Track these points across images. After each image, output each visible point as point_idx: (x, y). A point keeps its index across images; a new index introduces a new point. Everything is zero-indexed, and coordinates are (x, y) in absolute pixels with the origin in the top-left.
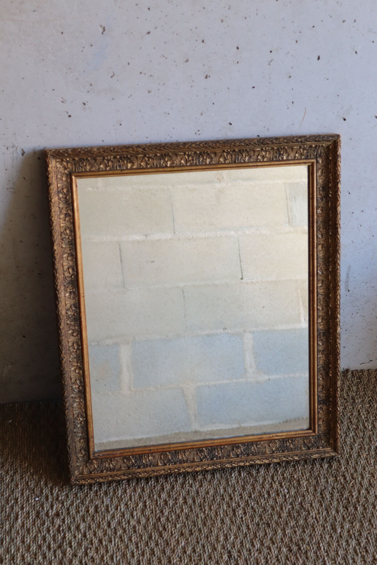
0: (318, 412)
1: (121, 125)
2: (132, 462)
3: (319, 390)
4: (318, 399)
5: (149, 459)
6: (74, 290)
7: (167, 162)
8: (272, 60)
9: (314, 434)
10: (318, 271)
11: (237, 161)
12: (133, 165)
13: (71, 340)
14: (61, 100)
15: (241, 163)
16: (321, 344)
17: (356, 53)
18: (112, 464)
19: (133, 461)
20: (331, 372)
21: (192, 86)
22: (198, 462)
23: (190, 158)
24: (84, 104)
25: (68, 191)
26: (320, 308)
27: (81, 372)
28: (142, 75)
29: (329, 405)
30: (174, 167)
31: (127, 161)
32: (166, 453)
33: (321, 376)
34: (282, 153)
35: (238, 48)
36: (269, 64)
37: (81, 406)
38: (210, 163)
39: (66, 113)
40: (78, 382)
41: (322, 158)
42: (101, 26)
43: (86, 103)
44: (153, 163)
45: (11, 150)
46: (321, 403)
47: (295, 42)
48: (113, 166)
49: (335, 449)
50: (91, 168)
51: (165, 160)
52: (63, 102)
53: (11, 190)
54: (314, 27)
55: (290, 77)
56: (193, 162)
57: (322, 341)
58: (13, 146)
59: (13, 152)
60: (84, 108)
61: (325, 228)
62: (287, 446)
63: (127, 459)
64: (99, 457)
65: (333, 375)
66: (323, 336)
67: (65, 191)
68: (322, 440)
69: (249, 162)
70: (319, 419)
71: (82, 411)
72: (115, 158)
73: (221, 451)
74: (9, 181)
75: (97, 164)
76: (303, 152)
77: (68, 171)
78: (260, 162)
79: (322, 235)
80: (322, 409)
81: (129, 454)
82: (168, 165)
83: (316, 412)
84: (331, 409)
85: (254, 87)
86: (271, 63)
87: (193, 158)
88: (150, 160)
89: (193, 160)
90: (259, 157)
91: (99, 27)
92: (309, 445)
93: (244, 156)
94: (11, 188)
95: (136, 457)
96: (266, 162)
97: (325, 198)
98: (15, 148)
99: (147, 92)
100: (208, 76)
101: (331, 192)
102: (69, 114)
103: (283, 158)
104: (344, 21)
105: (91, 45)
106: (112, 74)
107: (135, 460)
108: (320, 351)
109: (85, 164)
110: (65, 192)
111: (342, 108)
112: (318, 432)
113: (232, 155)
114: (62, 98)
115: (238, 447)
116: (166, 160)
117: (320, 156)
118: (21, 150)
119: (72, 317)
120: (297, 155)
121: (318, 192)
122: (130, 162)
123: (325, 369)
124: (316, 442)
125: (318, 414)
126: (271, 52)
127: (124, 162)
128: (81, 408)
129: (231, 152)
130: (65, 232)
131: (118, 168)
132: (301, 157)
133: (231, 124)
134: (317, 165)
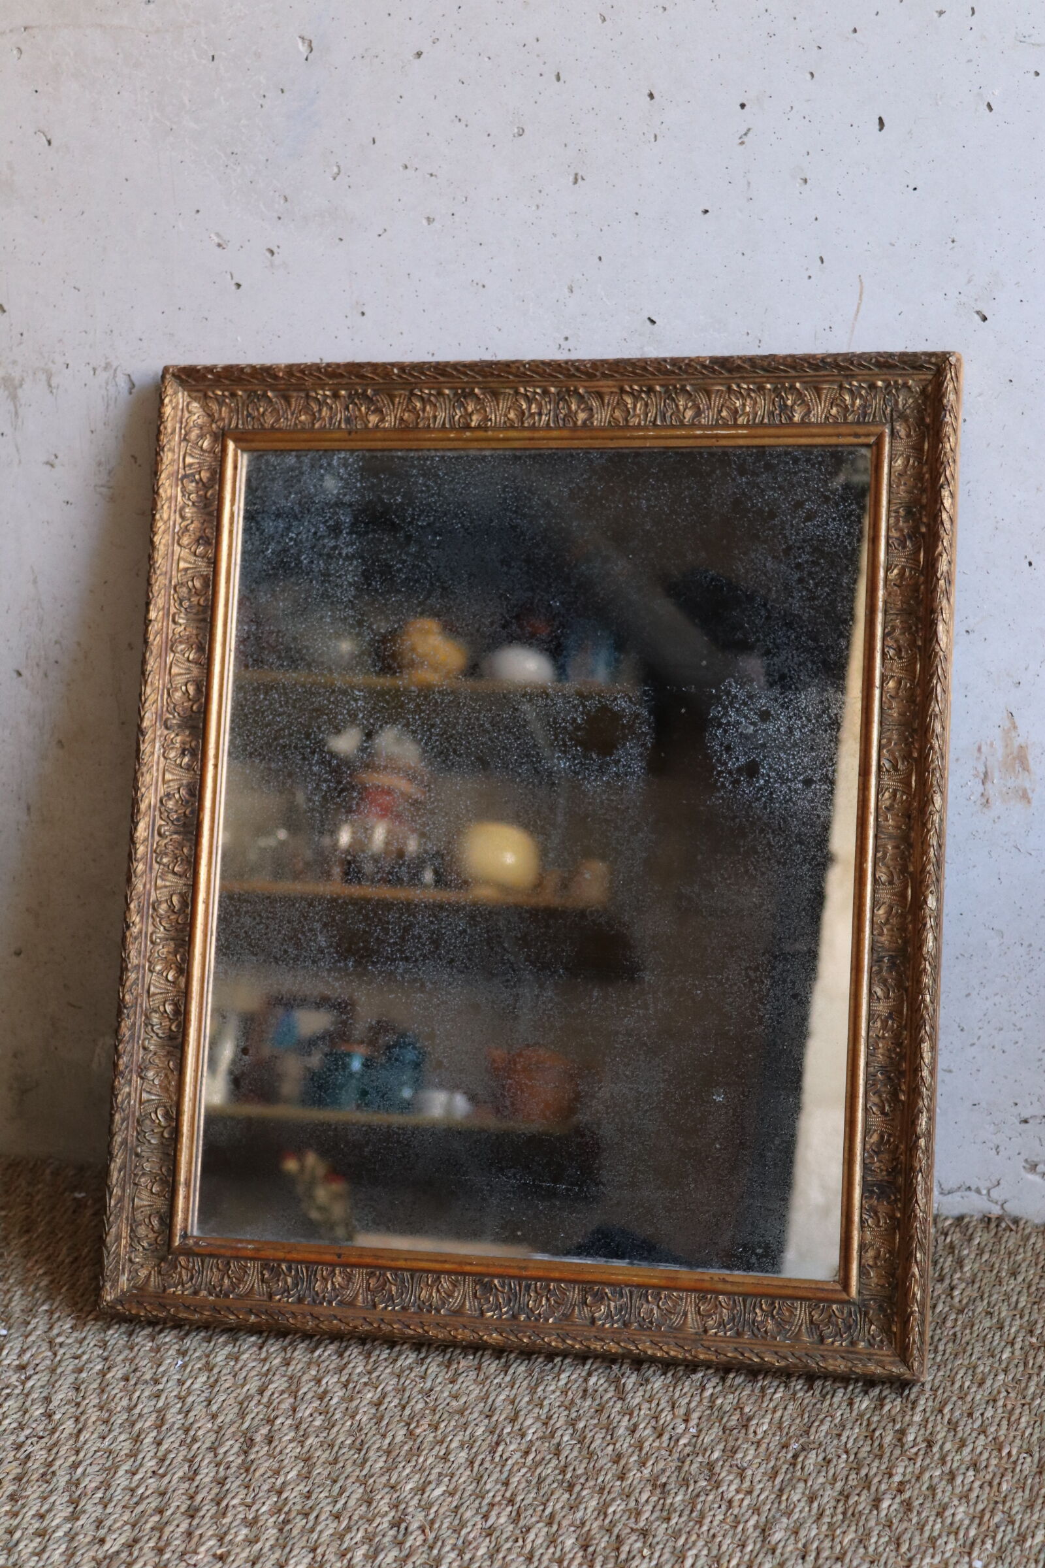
0: (862, 1221)
1: (363, 314)
2: (286, 1282)
3: (868, 1147)
4: (863, 1178)
5: (333, 1283)
6: (193, 744)
7: (471, 415)
8: (749, 130)
9: (844, 1296)
10: (883, 761)
11: (659, 423)
12: (382, 420)
13: (168, 884)
14: (217, 240)
15: (673, 427)
16: (880, 993)
17: (989, 106)
18: (229, 1277)
19: (289, 1280)
20: (904, 1087)
21: (538, 207)
22: (471, 1316)
23: (534, 409)
24: (272, 253)
25: (212, 479)
26: (884, 878)
27: (182, 980)
28: (410, 172)
29: (896, 1201)
30: (486, 429)
31: (369, 409)
32: (385, 1274)
33: (875, 1099)
34: (789, 403)
35: (651, 96)
36: (742, 143)
37: (169, 1083)
38: (584, 422)
39: (229, 277)
40: (169, 1008)
41: (906, 421)
42: (303, 38)
43: (275, 250)
44: (435, 417)
45: (103, 376)
46: (872, 1192)
47: (809, 76)
48: (331, 419)
49: (904, 1355)
50: (277, 421)
51: (466, 409)
52: (219, 245)
53: (104, 490)
54: (855, 31)
55: (805, 181)
56: (540, 420)
57: (884, 982)
58: (107, 367)
59: (107, 384)
60: (272, 265)
61: (907, 629)
62: (754, 1321)
63: (272, 1270)
64: (196, 1249)
65: (908, 1098)
66: (890, 969)
67: (205, 475)
68: (871, 1323)
69: (693, 426)
70: (862, 1247)
71: (170, 1098)
72: (336, 396)
73: (548, 1300)
74: (100, 464)
75: (292, 414)
76: (853, 404)
77: (218, 427)
78: (726, 426)
79: (899, 650)
80: (876, 1213)
81: (281, 1255)
82: (473, 424)
83: (856, 1219)
84: (899, 1215)
85: (706, 212)
86: (745, 139)
87: (540, 407)
88: (428, 408)
89: (540, 414)
90: (724, 414)
91: (300, 41)
92: (826, 1332)
93: (681, 408)
94: (102, 486)
95: (297, 1270)
96: (742, 426)
97: (911, 538)
98: (112, 371)
99: (425, 222)
100: (579, 178)
101: (925, 520)
102: (236, 280)
103: (791, 418)
104: (941, 13)
105: (282, 91)
106: (335, 170)
107: (295, 1278)
108: (879, 1016)
109: (261, 410)
110: (205, 480)
111: (969, 282)
112: (859, 1293)
113: (646, 405)
114: (217, 235)
115: (600, 1298)
116: (470, 409)
117: (903, 417)
118: (126, 378)
119: (178, 819)
120: (834, 411)
121: (892, 521)
122: (374, 412)
123: (889, 1078)
124: (850, 1327)
125: (862, 1227)
126: (743, 106)
127: (360, 410)
128: (167, 1090)
129: (643, 395)
130: (190, 584)
131: (343, 426)
132: (845, 418)
133: (653, 322)
134: (891, 443)
